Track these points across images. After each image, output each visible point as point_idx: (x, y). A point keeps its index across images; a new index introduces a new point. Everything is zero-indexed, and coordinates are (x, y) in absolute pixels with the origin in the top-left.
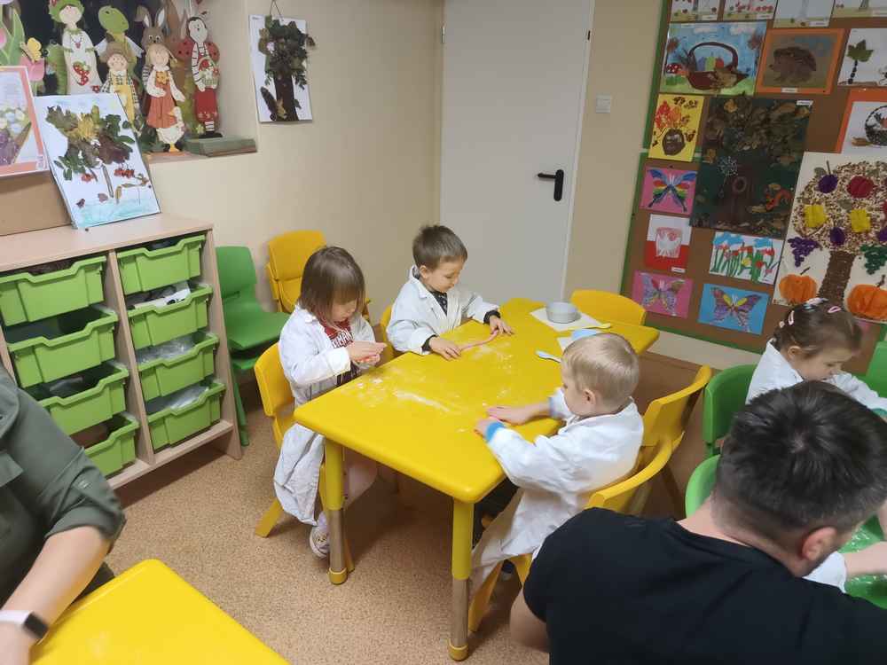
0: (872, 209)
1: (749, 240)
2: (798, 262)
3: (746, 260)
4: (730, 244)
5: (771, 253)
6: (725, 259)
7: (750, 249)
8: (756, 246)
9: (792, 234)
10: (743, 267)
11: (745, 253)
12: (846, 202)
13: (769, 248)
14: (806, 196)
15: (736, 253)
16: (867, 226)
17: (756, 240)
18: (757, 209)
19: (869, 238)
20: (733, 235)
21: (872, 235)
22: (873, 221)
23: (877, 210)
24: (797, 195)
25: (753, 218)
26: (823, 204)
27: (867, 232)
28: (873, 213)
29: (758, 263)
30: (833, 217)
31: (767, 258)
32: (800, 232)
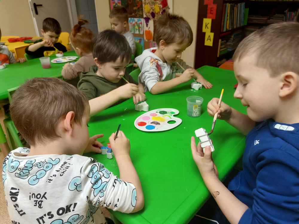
0: (159, 4)
1: (136, 19)
2: (147, 26)
3: (137, 27)
4: (132, 22)
5: (141, 23)
6: (132, 28)
7: (137, 23)
8: (138, 21)
9: (145, 16)
10: (137, 30)
11: (136, 24)
12: (153, 2)
13: (140, 22)
14: (145, 2)
15: (134, 25)
16: (159, 10)
17: (138, 20)
18: (135, 8)
19: (160, 14)
20: (132, 19)
21: (161, 13)
22: (160, 8)
23: (160, 4)
24: (143, 2)
25: (135, 11)
26: (149, 4)
27: (159, 12)
28: (160, 5)
29: (139, 27)
30: (152, 8)
31: (140, 25)
32: (146, 15)
